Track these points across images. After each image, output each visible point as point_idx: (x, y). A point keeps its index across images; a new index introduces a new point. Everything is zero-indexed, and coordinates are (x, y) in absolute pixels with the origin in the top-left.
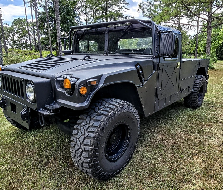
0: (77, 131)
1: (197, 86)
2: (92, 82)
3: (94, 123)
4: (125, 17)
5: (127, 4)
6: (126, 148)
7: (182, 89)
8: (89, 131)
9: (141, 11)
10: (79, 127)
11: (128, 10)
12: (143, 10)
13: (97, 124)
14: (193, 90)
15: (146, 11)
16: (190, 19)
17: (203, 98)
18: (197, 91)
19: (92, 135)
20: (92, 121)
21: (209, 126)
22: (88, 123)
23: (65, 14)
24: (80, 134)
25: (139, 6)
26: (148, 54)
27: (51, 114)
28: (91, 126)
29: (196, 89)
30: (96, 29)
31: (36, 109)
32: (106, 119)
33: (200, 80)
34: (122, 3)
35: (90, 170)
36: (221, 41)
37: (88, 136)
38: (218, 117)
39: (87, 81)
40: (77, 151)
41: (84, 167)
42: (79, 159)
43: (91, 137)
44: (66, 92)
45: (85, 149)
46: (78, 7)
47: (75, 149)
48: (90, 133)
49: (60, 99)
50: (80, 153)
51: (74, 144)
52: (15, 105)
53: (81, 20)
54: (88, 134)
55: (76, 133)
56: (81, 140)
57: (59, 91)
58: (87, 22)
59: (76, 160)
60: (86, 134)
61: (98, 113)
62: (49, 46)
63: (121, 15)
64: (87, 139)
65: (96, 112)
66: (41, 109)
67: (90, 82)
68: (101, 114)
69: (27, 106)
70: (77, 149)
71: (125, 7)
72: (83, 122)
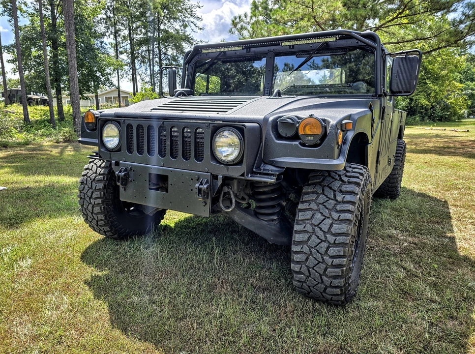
0: (309, 214)
2: (347, 125)
3: (344, 197)
5: (198, 18)
7: (390, 159)
8: (338, 211)
9: (237, 32)
10: (313, 206)
11: (201, 29)
12: (240, 30)
13: (352, 197)
14: (395, 164)
19: (348, 216)
20: (337, 193)
22: (333, 197)
24: (319, 216)
25: (233, 21)
28: (340, 202)
31: (242, 175)
32: (360, 190)
34: (187, 15)
35: (342, 280)
39: (343, 122)
40: (315, 247)
41: (327, 276)
42: (319, 262)
43: (347, 220)
44: (300, 143)
45: (337, 242)
46: (99, 19)
47: (307, 246)
48: (343, 214)
49: (280, 157)
50: (323, 251)
51: (306, 236)
52: (168, 176)
53: (105, 45)
54: (340, 216)
55: (309, 217)
56: (325, 227)
57: (279, 143)
58: (117, 50)
59: (307, 266)
60: (335, 215)
61: (343, 181)
62: (34, 95)
63: (189, 38)
64: (336, 224)
65: (336, 180)
66: (250, 176)
67: (346, 123)
68: (350, 183)
69: (211, 173)
70: (315, 244)
71: (195, 25)
72: (318, 197)
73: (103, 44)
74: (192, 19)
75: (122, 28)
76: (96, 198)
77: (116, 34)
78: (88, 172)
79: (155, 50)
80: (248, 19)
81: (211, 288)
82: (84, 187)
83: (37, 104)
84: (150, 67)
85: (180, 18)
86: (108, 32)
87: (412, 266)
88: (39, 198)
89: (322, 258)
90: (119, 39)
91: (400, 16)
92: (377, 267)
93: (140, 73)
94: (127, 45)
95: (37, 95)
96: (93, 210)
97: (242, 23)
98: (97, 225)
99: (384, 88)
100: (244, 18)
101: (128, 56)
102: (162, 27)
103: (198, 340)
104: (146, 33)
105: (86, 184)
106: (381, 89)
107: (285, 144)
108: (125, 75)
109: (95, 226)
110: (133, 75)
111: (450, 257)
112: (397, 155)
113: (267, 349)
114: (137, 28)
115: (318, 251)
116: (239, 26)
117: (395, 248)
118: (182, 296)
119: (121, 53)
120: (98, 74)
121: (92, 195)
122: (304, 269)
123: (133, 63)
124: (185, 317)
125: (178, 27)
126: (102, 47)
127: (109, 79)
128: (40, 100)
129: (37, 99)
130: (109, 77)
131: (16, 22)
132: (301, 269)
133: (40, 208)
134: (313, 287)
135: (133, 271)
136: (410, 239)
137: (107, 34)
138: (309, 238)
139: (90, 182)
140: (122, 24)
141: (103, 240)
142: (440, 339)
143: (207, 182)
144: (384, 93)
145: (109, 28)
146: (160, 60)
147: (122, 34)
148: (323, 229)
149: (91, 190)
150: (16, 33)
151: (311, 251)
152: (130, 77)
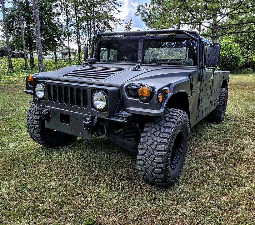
0: (146, 139)
1: (222, 98)
2: (166, 90)
3: (165, 130)
4: (116, 20)
5: (118, 4)
6: (179, 157)
7: (213, 101)
8: (161, 138)
9: (140, 15)
10: (149, 134)
11: (120, 12)
12: (142, 14)
13: (169, 130)
14: (219, 103)
15: (145, 15)
16: (190, 27)
17: (225, 111)
18: (222, 104)
19: (166, 141)
20: (162, 128)
21: (239, 138)
22: (159, 130)
23: (42, 13)
24: (151, 140)
25: (138, 8)
26: (190, 65)
27: (126, 122)
28: (162, 133)
29: (221, 102)
30: (128, 37)
31: (108, 117)
32: (175, 126)
33: (224, 93)
34: (111, 3)
35: (162, 175)
36: (223, 52)
37: (161, 142)
38: (243, 129)
39: (163, 89)
40: (148, 157)
41: (154, 173)
42: (150, 166)
43: (165, 143)
44: (140, 100)
45: (159, 155)
46: (56, 4)
47: (145, 157)
48: (163, 140)
49: (130, 107)
50: (152, 159)
51: (144, 151)
52: (70, 115)
53: (60, 21)
54: (161, 141)
55: (146, 141)
56: (153, 147)
57: (129, 99)
58: (68, 24)
59: (144, 167)
60: (159, 140)
61: (166, 120)
62: (16, 51)
63: (112, 17)
64: (160, 145)
65: (163, 120)
66: (112, 118)
67: (165, 90)
68: (170, 121)
69: (92, 115)
70: (148, 156)
71: (116, 9)
72: (151, 129)
73: (59, 20)
74: (114, 5)
75: (71, 10)
76: (35, 125)
77: (67, 13)
78: (31, 109)
79: (92, 24)
80: (148, 7)
81: (97, 177)
82: (29, 118)
83: (19, 57)
84: (89, 35)
85: (107, 4)
86: (62, 12)
87: (214, 164)
88: (10, 120)
89: (152, 163)
90: (69, 17)
91: (238, 8)
92: (194, 165)
93: (83, 38)
94: (74, 20)
95: (18, 51)
96: (34, 131)
97: (144, 9)
98: (37, 140)
99: (202, 63)
100: (145, 6)
101: (75, 28)
102: (96, 10)
103: (82, 207)
104: (86, 14)
105: (30, 116)
106: (200, 64)
107: (133, 100)
108: (73, 40)
109: (36, 141)
110: (78, 39)
111: (237, 159)
112: (221, 97)
113: (118, 212)
114: (80, 10)
115: (149, 160)
116: (142, 11)
117: (209, 153)
118: (79, 182)
119: (71, 25)
120: (56, 39)
121: (33, 123)
122: (143, 169)
123: (78, 32)
124: (78, 194)
125: (106, 10)
126: (58, 22)
127: (62, 42)
128: (20, 54)
129: (19, 54)
130: (63, 41)
131: (3, 5)
132: (142, 169)
133: (9, 127)
134: (149, 178)
135: (55, 167)
136: (219, 148)
137: (62, 14)
138: (145, 152)
139: (32, 115)
140: (71, 7)
141: (42, 148)
142: (214, 206)
143: (89, 120)
144: (202, 66)
145: (63, 10)
146: (95, 30)
147: (71, 13)
148: (152, 148)
149: (32, 120)
150: (4, 13)
151: (146, 160)
152: (76, 41)
